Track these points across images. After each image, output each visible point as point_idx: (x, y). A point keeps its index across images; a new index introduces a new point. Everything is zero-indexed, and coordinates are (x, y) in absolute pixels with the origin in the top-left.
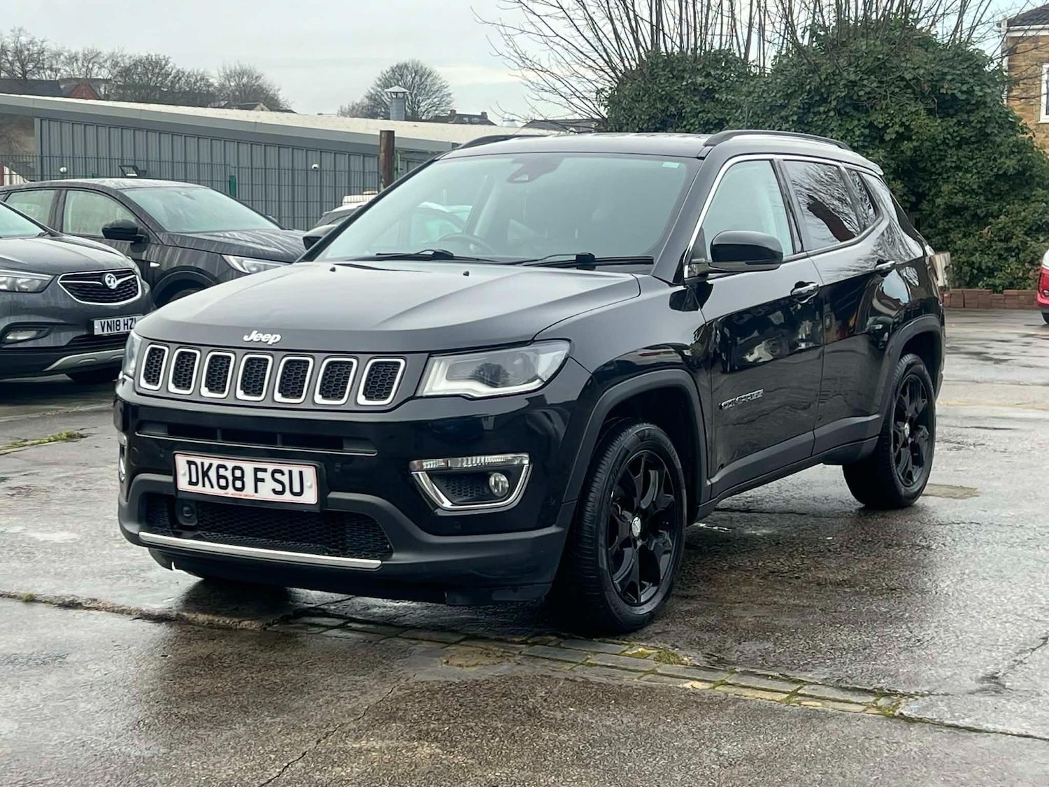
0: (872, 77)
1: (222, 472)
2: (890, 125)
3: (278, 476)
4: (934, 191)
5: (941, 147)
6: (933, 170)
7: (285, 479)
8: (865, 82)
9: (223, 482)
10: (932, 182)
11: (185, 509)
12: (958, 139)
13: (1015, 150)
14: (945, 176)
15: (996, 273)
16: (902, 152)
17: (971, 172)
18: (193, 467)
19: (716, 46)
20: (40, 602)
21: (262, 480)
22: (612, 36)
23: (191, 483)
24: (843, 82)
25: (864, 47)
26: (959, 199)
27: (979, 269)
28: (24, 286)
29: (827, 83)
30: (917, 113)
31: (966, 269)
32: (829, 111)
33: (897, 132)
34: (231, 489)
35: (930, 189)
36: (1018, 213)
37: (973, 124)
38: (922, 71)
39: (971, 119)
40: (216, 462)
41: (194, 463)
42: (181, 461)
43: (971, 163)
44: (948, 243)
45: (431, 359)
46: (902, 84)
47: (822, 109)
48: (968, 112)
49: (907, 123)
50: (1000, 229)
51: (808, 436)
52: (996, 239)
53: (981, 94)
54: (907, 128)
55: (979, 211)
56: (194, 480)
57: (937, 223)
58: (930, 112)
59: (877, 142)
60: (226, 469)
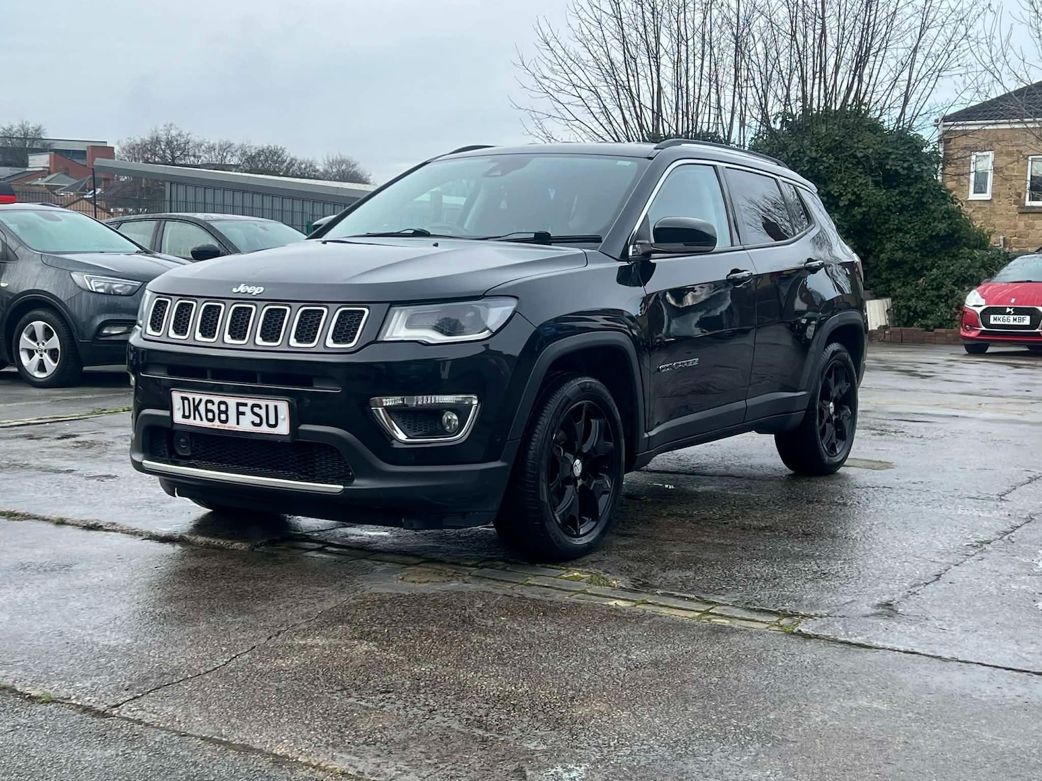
0: (830, 155)
1: (210, 406)
2: (844, 194)
3: (256, 410)
4: (879, 248)
5: (886, 213)
6: (879, 231)
7: (263, 413)
8: (824, 159)
9: (210, 415)
10: (877, 241)
11: (182, 440)
12: (900, 206)
13: (946, 216)
14: (888, 236)
15: (928, 316)
16: (854, 216)
17: (910, 233)
18: (186, 402)
19: (705, 129)
20: (68, 524)
21: (243, 414)
22: (621, 121)
23: (184, 416)
24: (806, 159)
25: (824, 131)
26: (899, 254)
27: (915, 312)
28: (118, 291)
29: (793, 159)
30: (866, 185)
31: (904, 311)
33: (849, 200)
34: (217, 421)
36: (948, 267)
37: (912, 195)
38: (871, 151)
39: (911, 190)
40: (205, 398)
41: (187, 399)
42: (176, 396)
43: (910, 226)
44: (890, 290)
45: (393, 308)
46: (854, 161)
48: (908, 185)
49: (858, 193)
50: (933, 280)
51: (740, 405)
52: (929, 288)
53: (918, 170)
54: (858, 196)
55: (916, 265)
56: (187, 414)
57: (881, 274)
58: (877, 184)
59: (833, 208)
60: (213, 404)
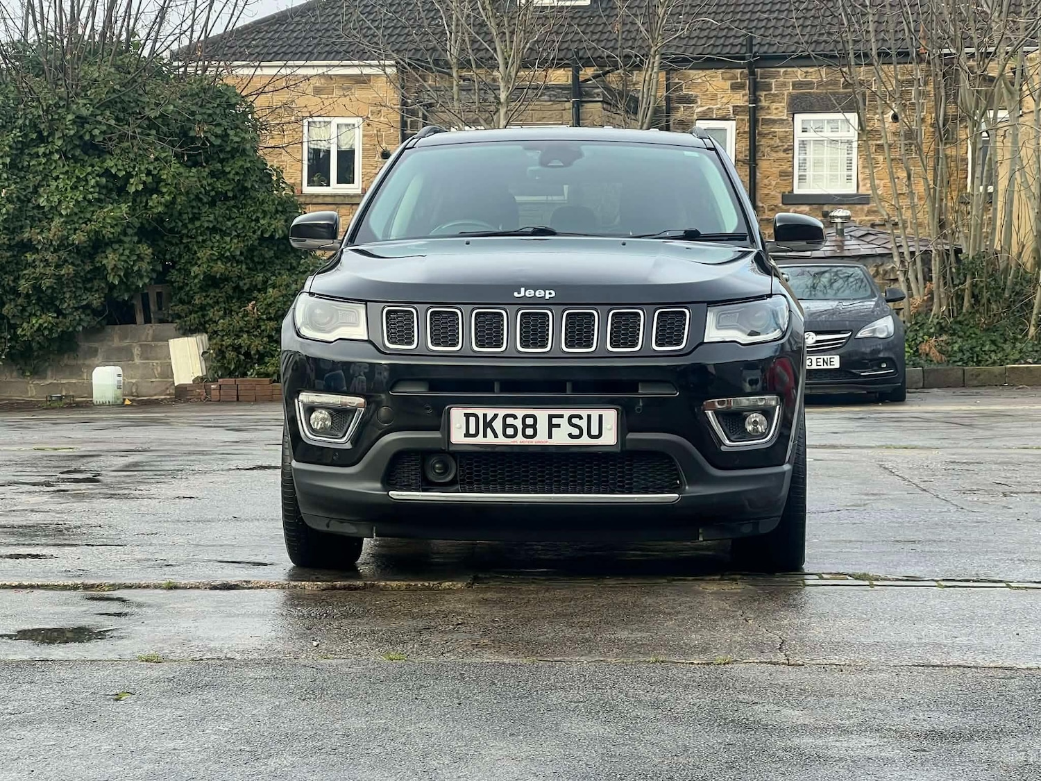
2: (134, 173)
4: (186, 257)
5: (194, 204)
6: (185, 231)
8: (99, 118)
10: (182, 247)
12: (213, 193)
13: (280, 208)
14: (200, 239)
15: (267, 359)
17: (229, 235)
24: (70, 117)
26: (219, 268)
27: (247, 354)
31: (230, 354)
32: (51, 153)
33: (144, 183)
35: (180, 256)
36: (288, 286)
37: (231, 176)
39: (228, 169)
43: (229, 224)
44: (206, 322)
47: (41, 150)
48: (221, 161)
49: (155, 172)
50: (270, 305)
52: (264, 317)
53: (236, 139)
54: (156, 178)
55: (241, 284)
57: (191, 297)
